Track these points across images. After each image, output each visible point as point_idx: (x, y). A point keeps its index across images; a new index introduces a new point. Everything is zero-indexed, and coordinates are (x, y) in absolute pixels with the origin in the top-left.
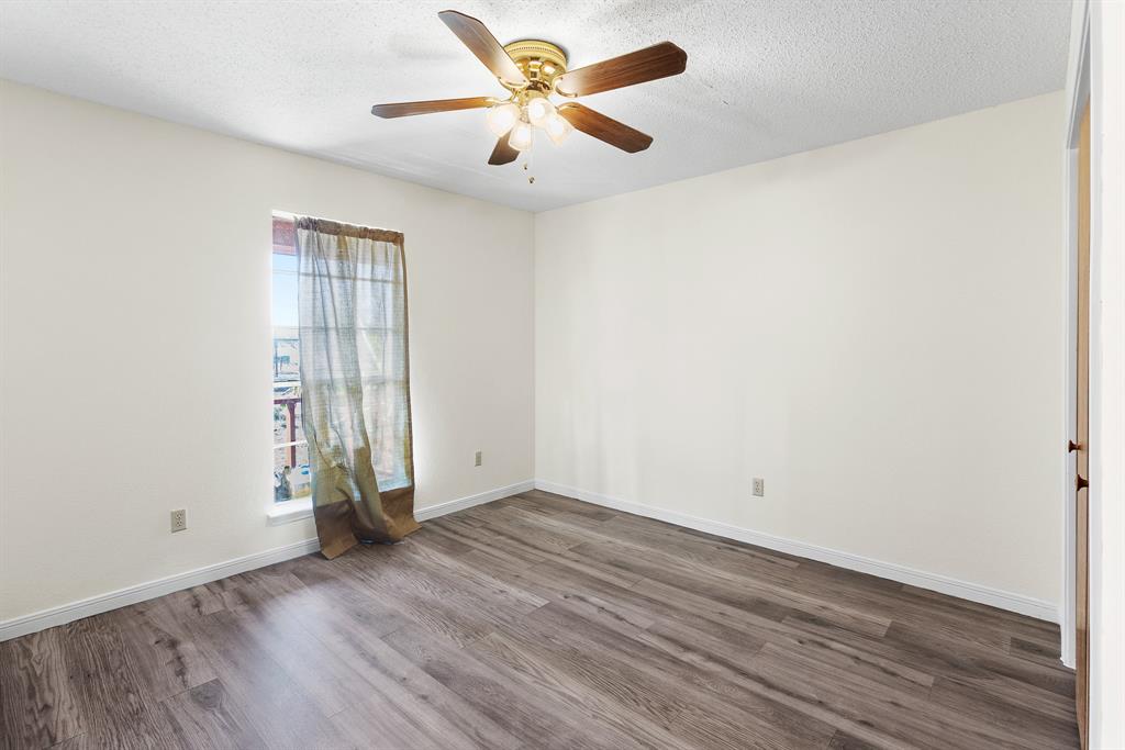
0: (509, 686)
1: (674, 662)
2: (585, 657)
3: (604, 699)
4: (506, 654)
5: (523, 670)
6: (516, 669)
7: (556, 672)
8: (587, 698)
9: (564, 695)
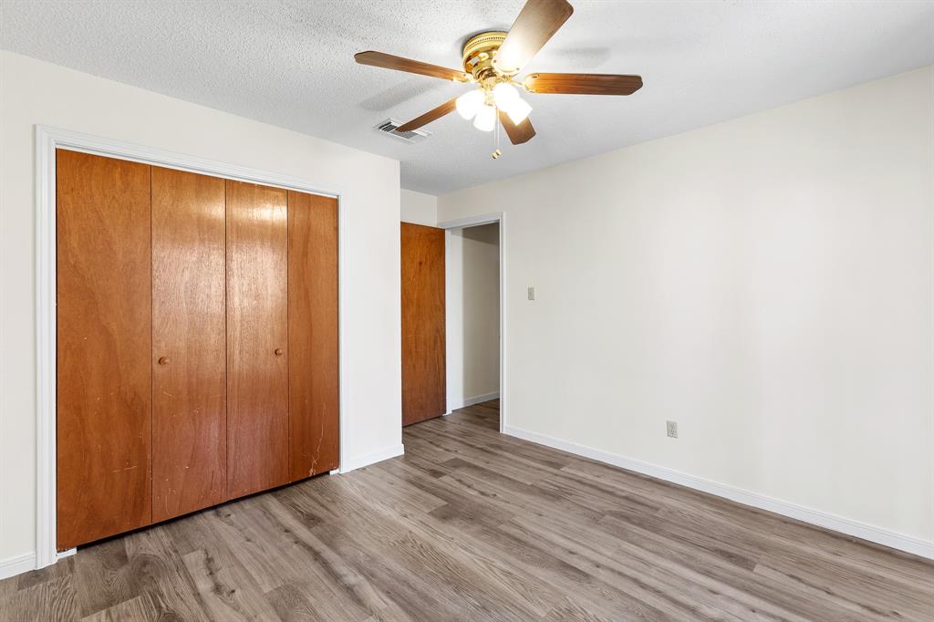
0: (512, 559)
1: (373, 575)
2: (449, 583)
3: (443, 549)
4: (523, 589)
5: (503, 571)
6: (510, 573)
7: (475, 569)
8: (455, 549)
9: (471, 552)
